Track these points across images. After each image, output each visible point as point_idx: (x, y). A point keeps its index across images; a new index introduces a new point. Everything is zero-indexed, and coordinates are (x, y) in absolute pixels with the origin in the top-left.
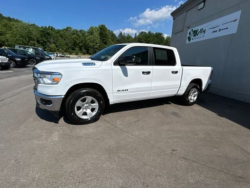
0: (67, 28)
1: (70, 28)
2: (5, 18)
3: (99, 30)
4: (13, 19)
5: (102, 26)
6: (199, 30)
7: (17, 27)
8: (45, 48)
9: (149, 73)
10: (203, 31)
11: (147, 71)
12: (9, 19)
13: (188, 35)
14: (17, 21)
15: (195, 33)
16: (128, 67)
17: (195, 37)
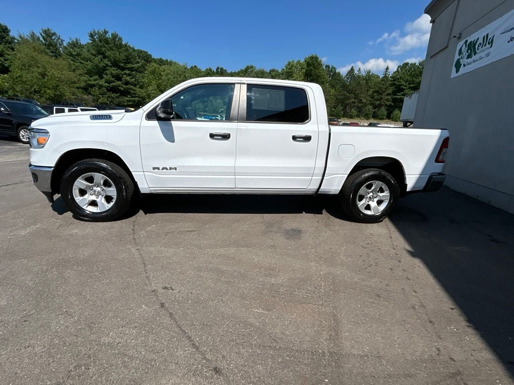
0: (247, 68)
1: (252, 67)
2: (155, 61)
3: (305, 66)
4: (167, 60)
5: (312, 58)
6: (480, 41)
7: (168, 74)
8: (207, 106)
9: (226, 137)
10: (488, 41)
11: (222, 132)
12: (161, 62)
13: (457, 57)
14: (170, 63)
15: (472, 48)
16: (175, 124)
17: (469, 60)
